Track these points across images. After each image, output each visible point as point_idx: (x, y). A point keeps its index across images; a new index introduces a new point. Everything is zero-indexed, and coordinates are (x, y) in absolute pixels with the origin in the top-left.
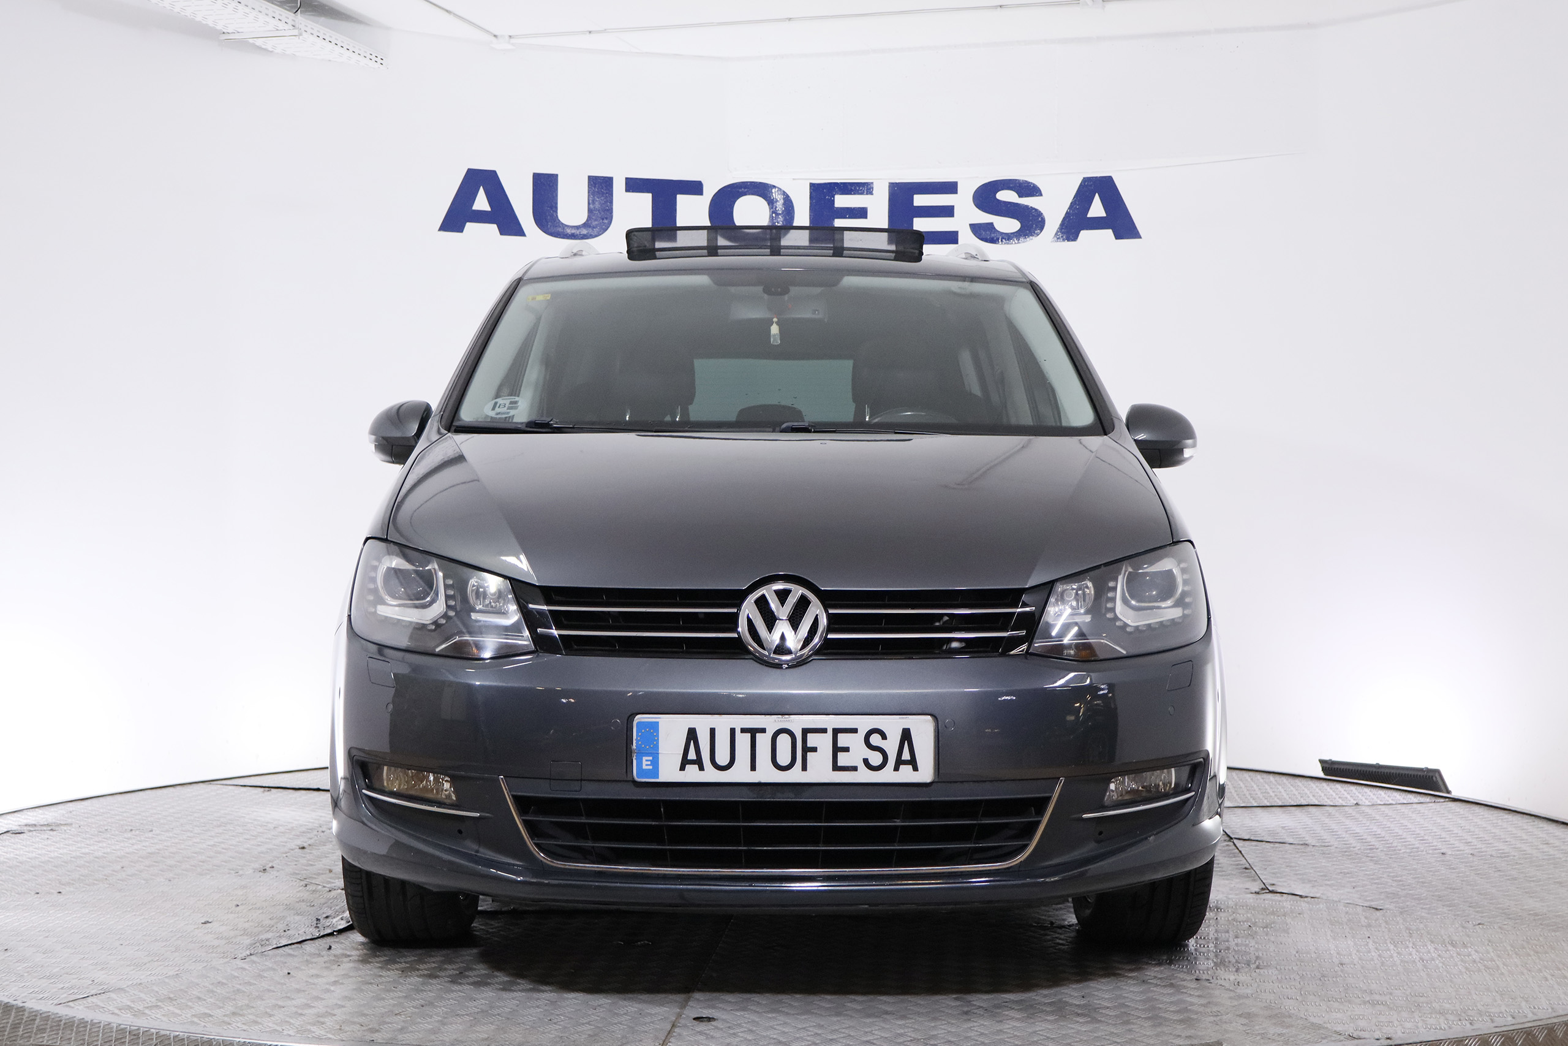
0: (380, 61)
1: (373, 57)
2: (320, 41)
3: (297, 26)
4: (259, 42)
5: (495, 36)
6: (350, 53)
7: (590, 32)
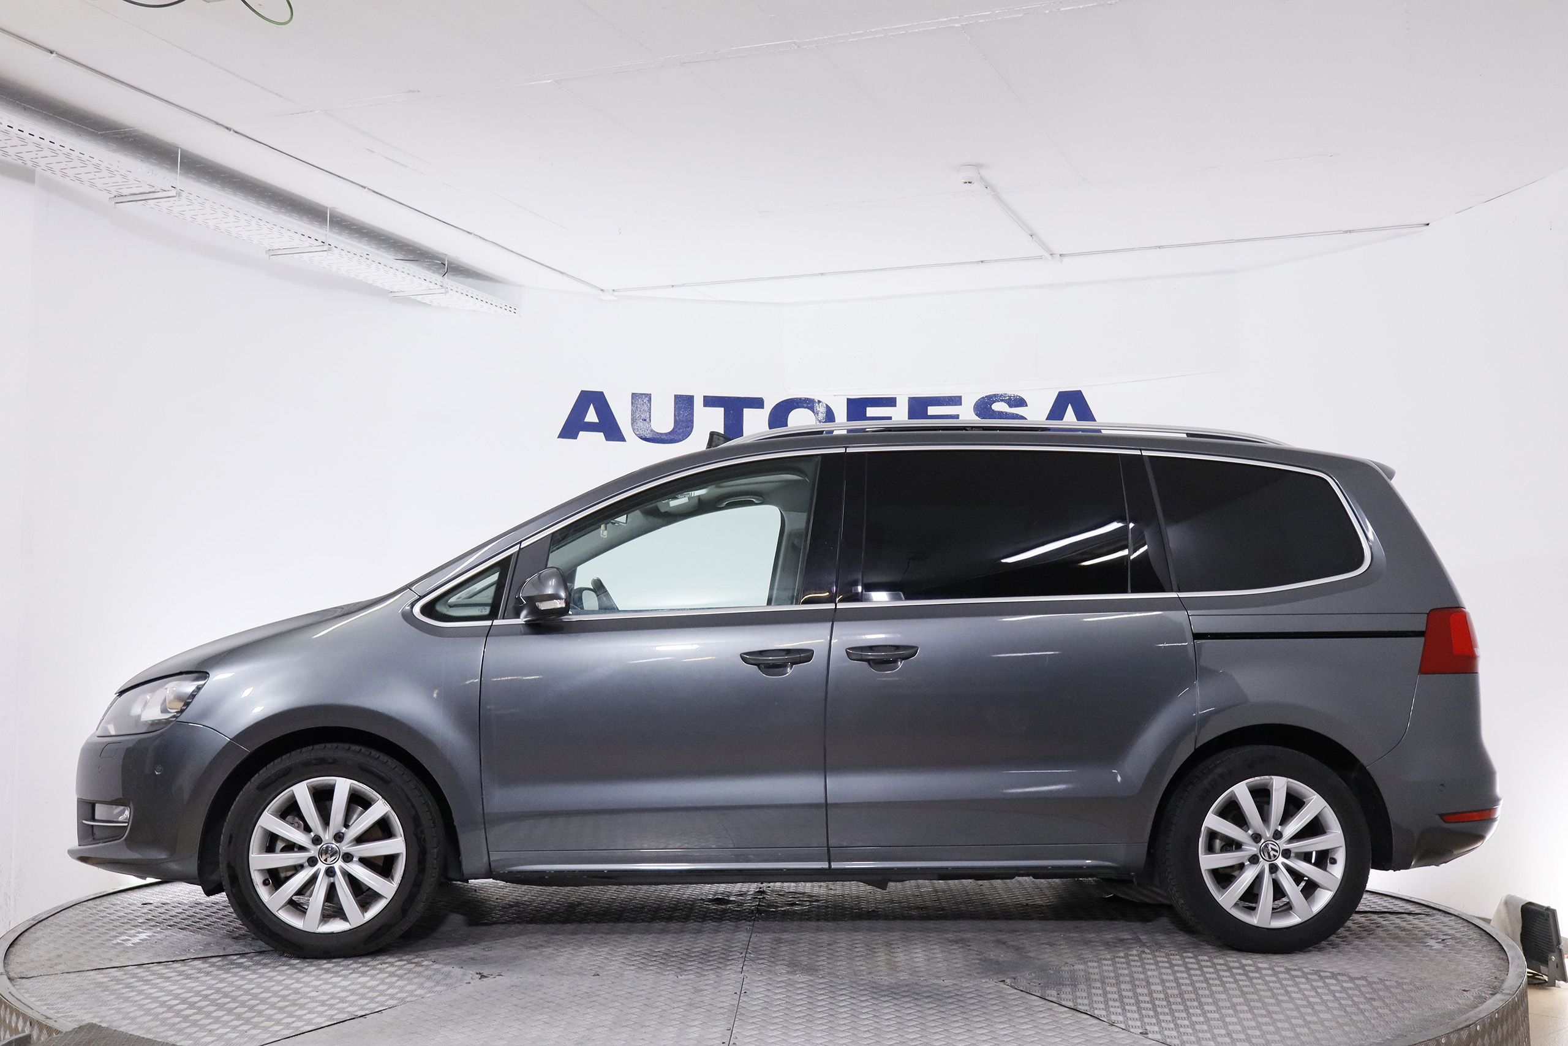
0: (513, 310)
1: (508, 308)
2: (464, 297)
3: (444, 286)
4: (419, 298)
5: (602, 290)
6: (488, 305)
7: (673, 286)
